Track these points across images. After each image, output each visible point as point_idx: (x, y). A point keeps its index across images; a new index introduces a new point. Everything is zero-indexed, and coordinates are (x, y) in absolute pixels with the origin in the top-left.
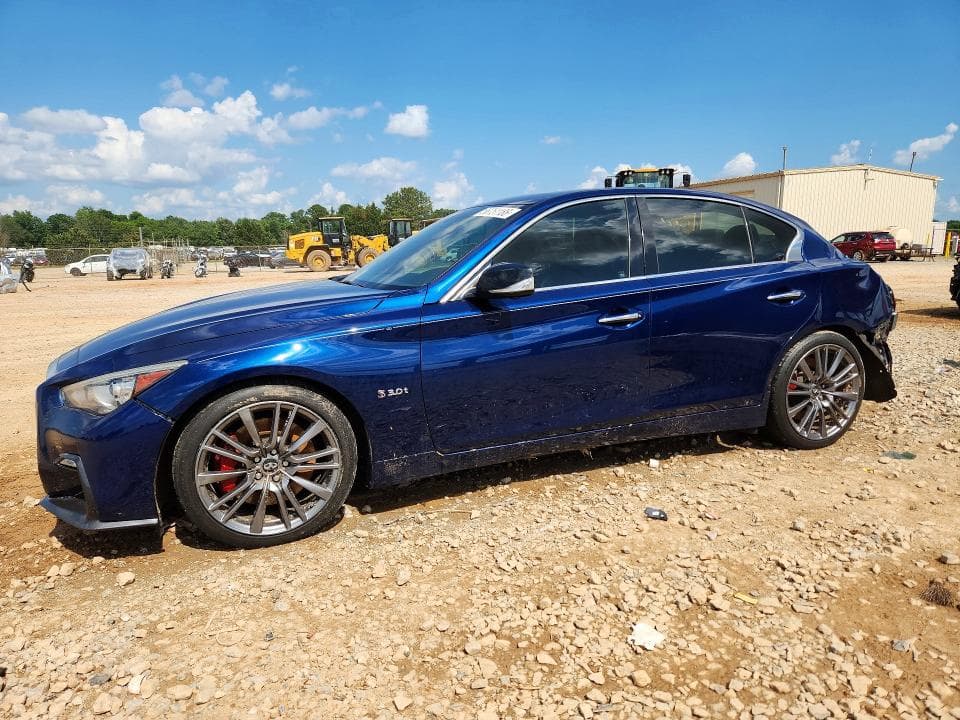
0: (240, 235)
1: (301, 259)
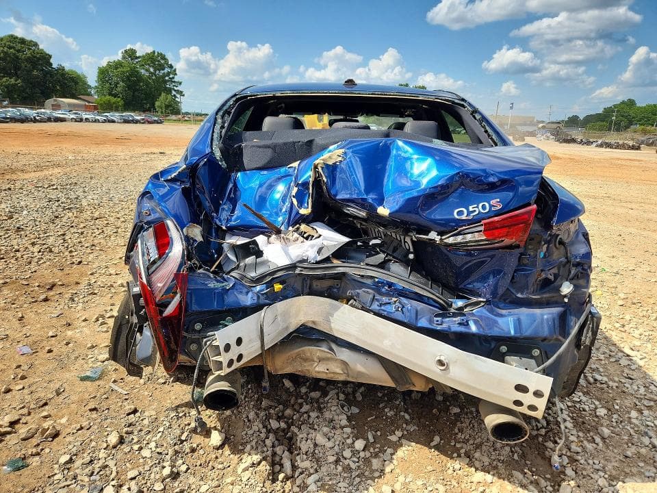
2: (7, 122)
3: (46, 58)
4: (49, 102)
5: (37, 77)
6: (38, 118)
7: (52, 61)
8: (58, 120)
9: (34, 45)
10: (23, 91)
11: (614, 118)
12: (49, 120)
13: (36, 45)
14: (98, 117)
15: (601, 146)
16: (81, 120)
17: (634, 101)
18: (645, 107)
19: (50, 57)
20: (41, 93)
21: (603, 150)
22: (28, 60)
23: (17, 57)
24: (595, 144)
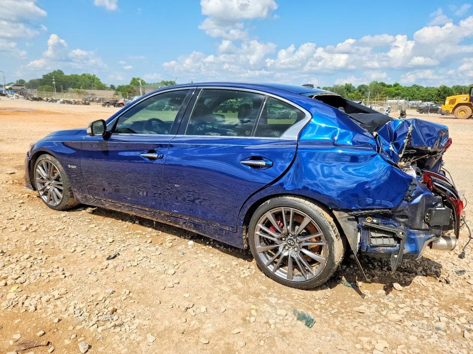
0: (439, 95)
1: (451, 111)
11: (54, 83)
15: (64, 102)
17: (62, 71)
18: (70, 76)
21: (66, 105)
24: (58, 102)
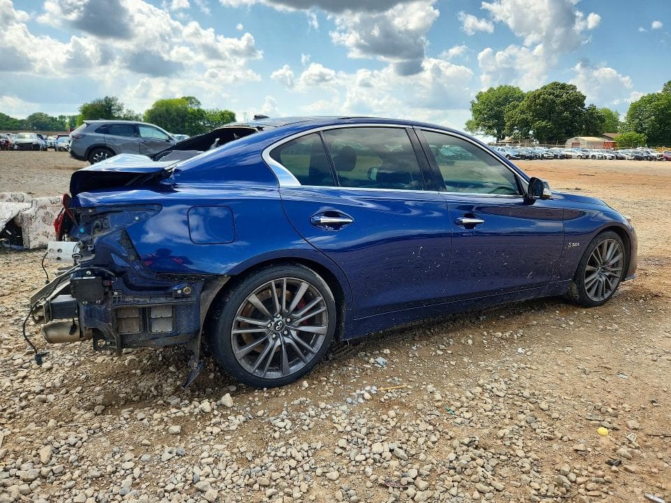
2: (518, 159)
3: (580, 100)
4: (570, 141)
5: (566, 118)
6: (545, 155)
7: (585, 102)
8: (563, 157)
9: (572, 89)
10: (550, 132)
12: (556, 157)
13: (574, 88)
14: (606, 154)
16: (587, 157)
19: (584, 97)
20: (566, 133)
22: (564, 104)
23: (554, 102)
